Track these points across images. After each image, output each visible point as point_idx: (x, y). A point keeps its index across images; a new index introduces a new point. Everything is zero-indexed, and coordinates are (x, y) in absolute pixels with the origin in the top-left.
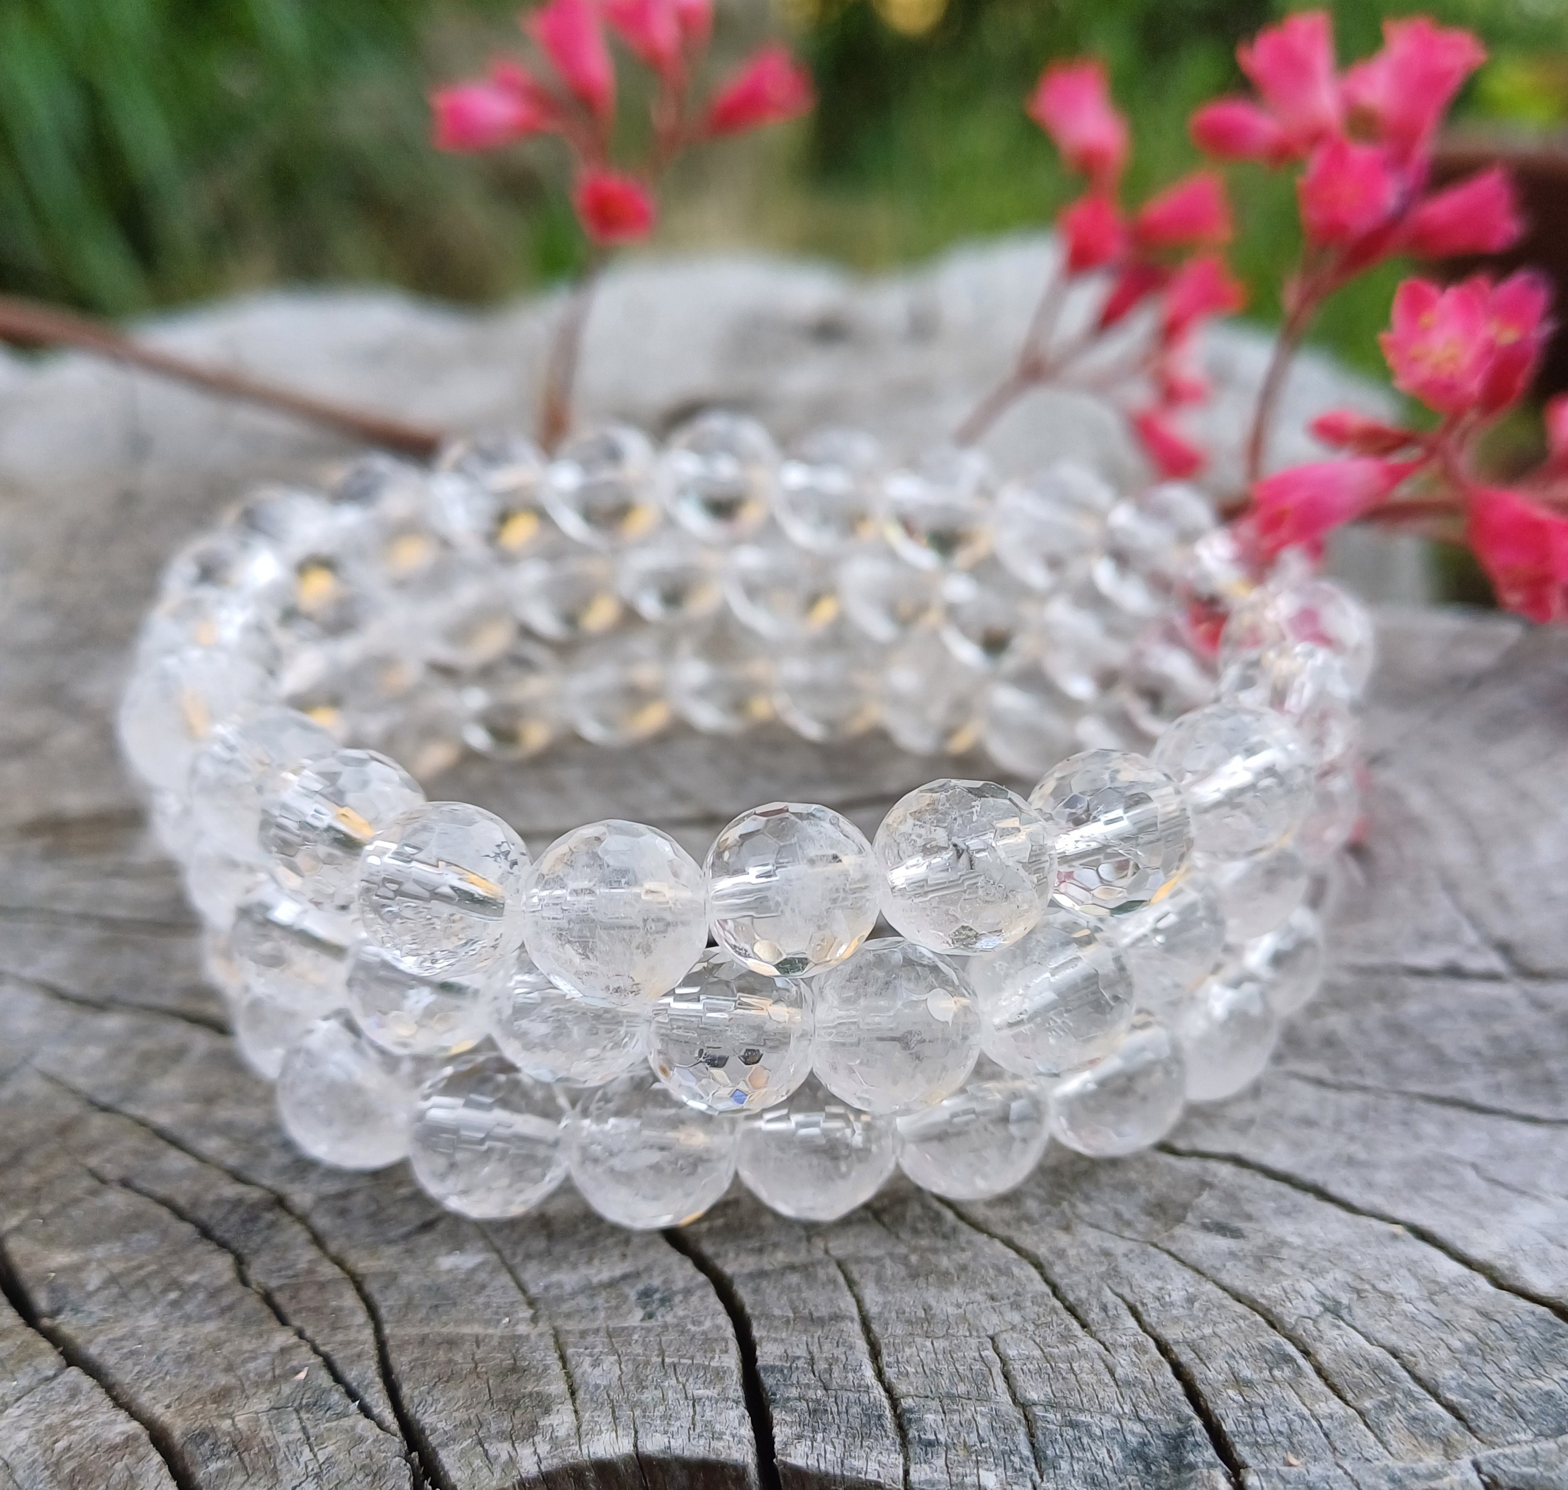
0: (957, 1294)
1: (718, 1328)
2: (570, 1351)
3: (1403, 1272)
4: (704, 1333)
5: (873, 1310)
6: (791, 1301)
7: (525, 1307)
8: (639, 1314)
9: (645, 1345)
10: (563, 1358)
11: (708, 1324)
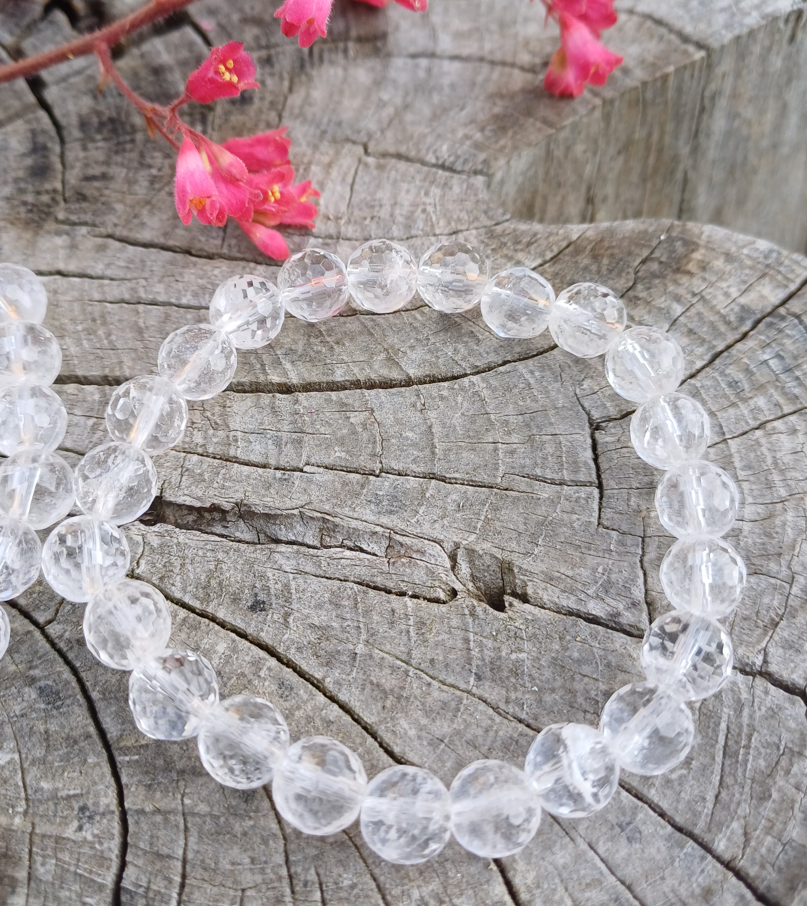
0: (235, 851)
1: (110, 849)
2: (34, 849)
3: (470, 892)
4: (102, 852)
5: (190, 856)
6: (152, 837)
7: (23, 803)
8: (76, 824)
9: (71, 853)
10: (30, 851)
11: (106, 845)
